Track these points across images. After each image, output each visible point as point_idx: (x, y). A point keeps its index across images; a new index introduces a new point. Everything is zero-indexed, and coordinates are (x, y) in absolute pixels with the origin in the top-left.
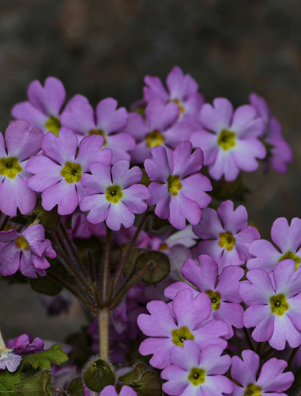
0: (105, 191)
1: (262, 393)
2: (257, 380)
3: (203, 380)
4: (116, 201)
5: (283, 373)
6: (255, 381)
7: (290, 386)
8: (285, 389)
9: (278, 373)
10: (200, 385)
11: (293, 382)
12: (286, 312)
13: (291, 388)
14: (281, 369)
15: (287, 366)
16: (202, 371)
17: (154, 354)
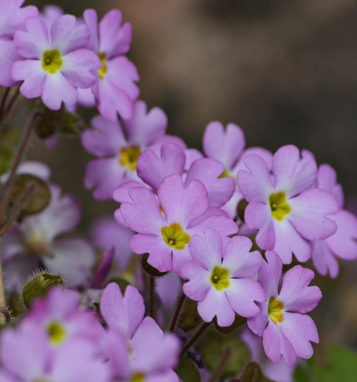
0: (41, 57)
1: (283, 311)
2: (279, 294)
3: (226, 284)
4: (52, 71)
5: (308, 286)
6: (278, 294)
7: (317, 304)
8: (310, 309)
9: (303, 286)
10: (224, 290)
11: (319, 300)
12: (287, 216)
13: (316, 307)
14: (307, 281)
15: (313, 277)
16: (225, 272)
17: (150, 253)
